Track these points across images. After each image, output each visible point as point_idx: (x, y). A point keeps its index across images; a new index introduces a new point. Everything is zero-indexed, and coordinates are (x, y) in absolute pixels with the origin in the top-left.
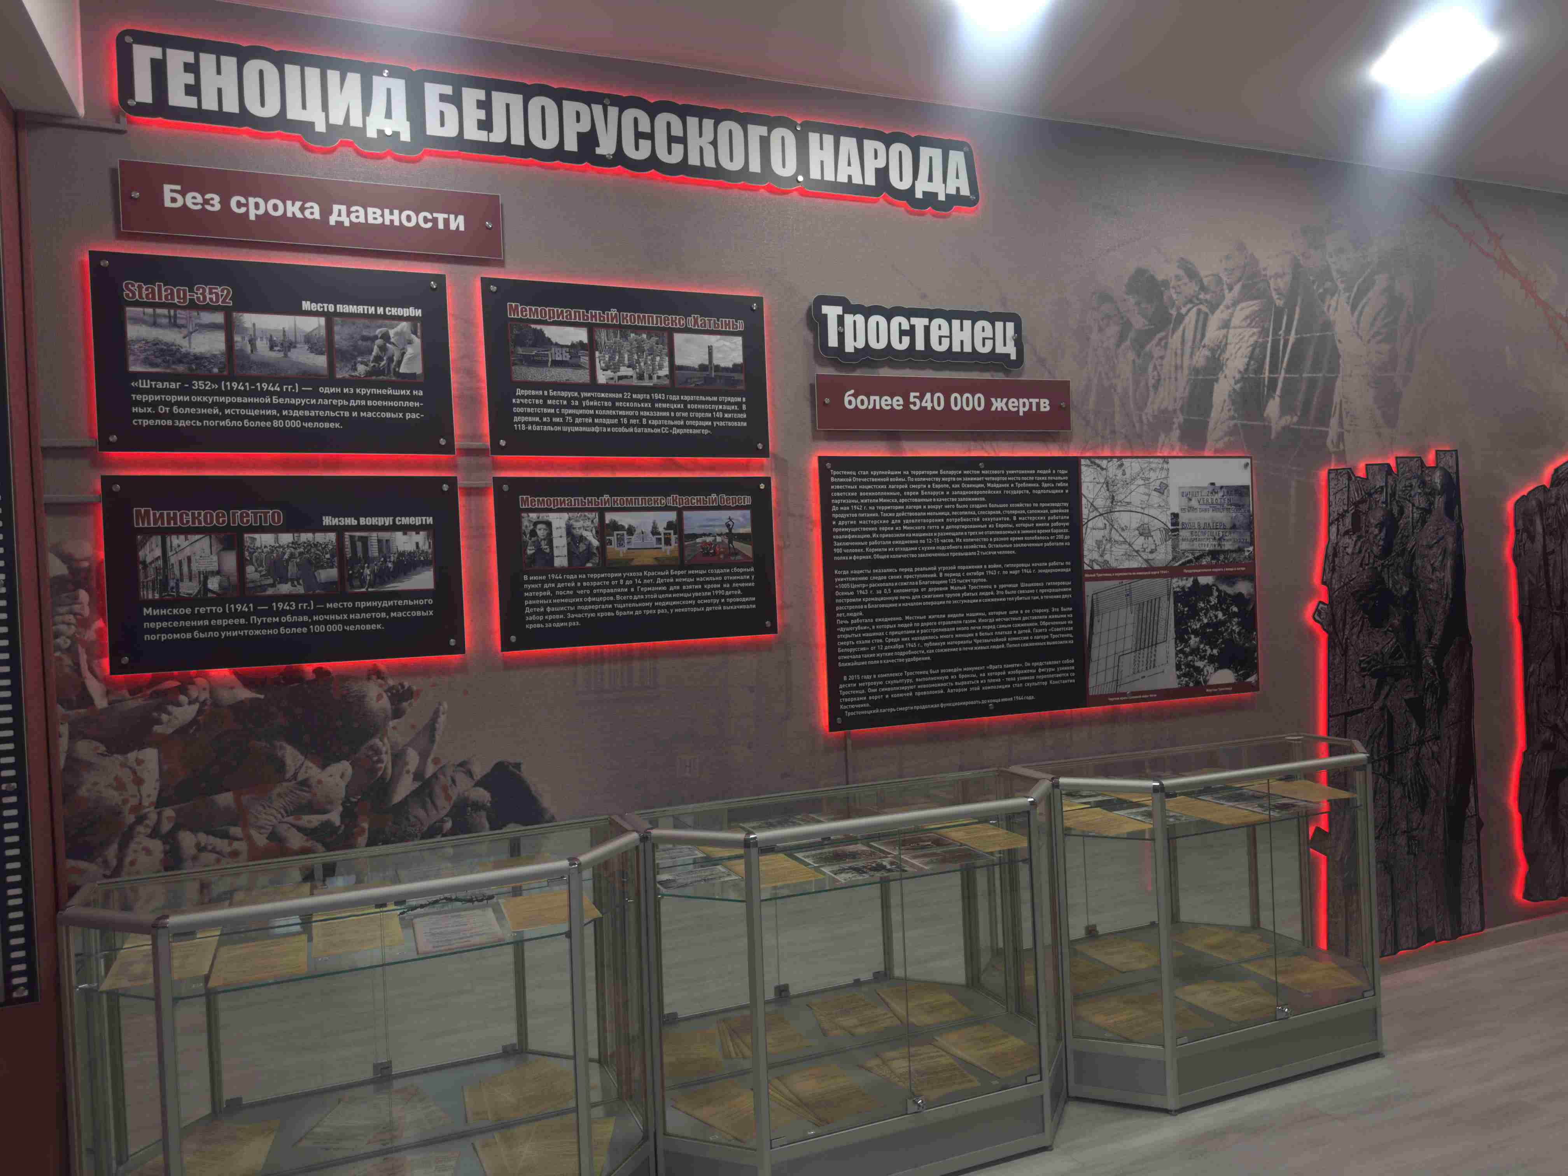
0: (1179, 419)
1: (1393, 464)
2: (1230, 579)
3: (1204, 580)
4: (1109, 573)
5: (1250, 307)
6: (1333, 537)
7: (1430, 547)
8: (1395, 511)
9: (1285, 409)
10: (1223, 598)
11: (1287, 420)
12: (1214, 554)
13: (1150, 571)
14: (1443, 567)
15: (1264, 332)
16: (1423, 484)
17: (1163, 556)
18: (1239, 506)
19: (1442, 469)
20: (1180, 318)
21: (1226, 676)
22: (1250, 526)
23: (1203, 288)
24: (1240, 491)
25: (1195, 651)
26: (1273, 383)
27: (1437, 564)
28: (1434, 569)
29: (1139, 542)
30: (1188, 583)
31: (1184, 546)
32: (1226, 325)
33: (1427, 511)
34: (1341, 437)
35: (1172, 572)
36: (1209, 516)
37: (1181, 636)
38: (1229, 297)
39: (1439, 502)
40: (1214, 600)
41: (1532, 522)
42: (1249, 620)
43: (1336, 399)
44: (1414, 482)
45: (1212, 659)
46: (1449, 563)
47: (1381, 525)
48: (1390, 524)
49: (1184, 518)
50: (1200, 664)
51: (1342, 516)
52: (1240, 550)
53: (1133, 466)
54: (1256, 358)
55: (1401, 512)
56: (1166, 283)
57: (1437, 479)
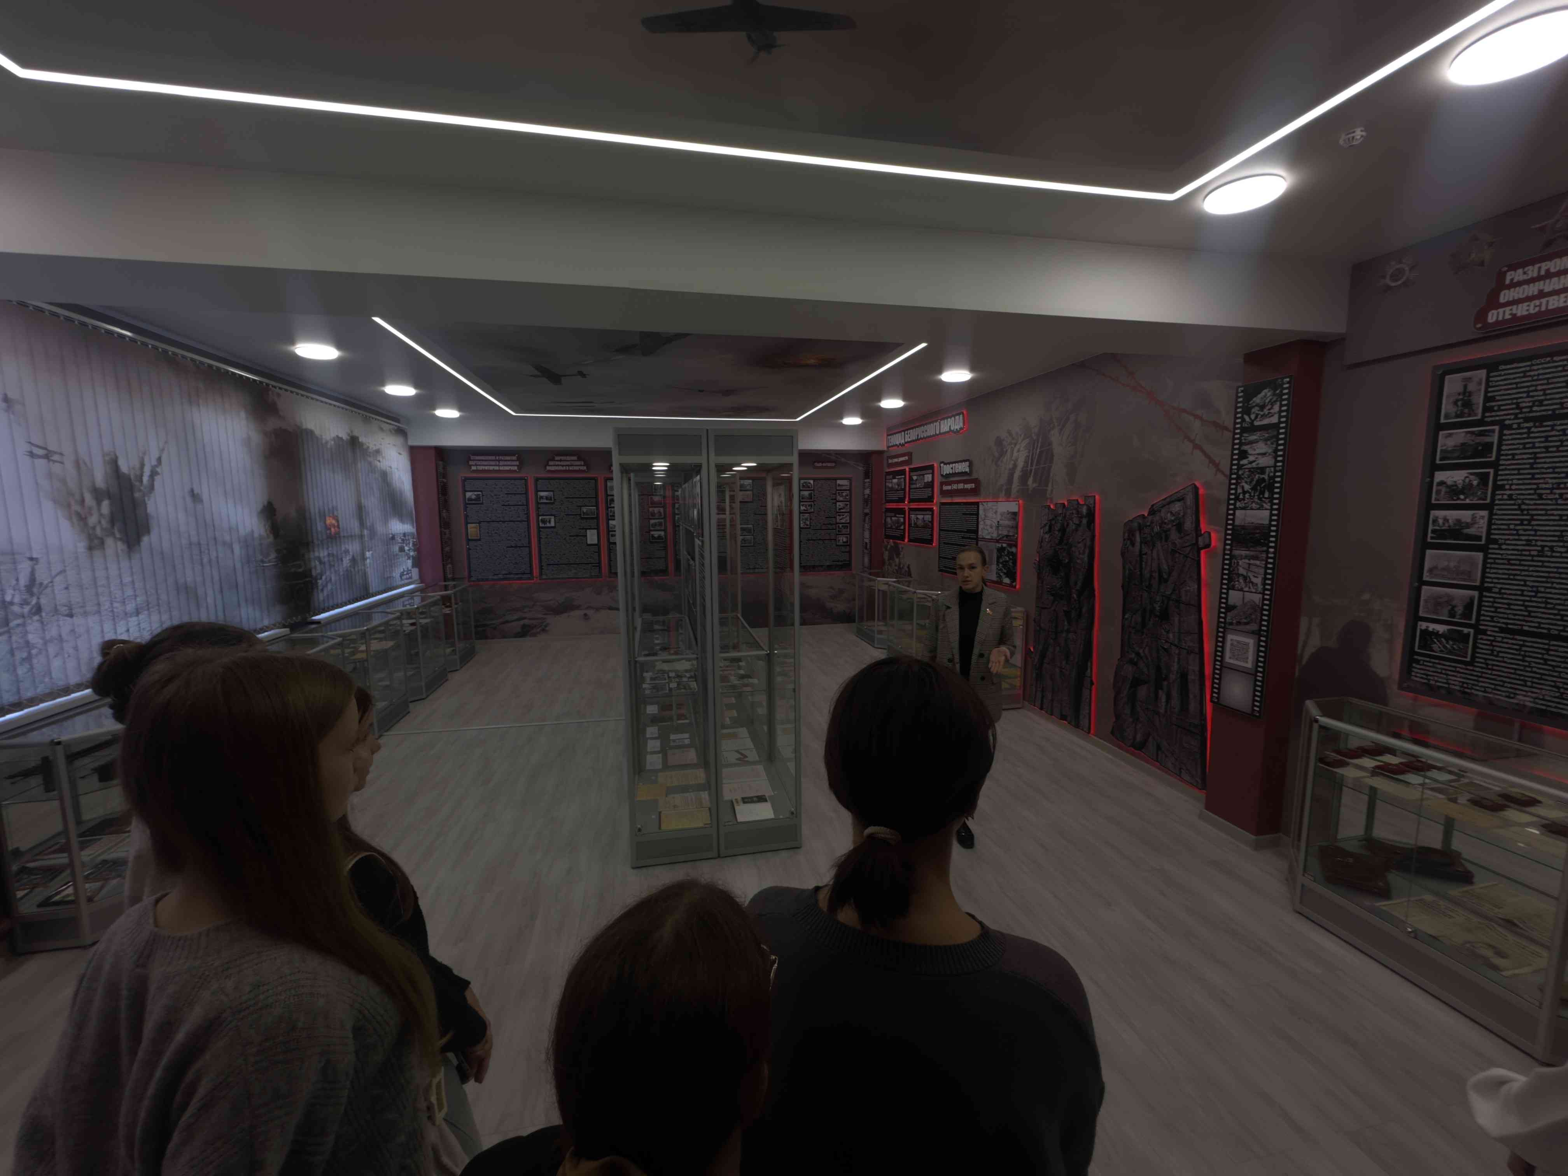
0: (1005, 487)
1: (1066, 503)
2: (1010, 546)
3: (1004, 545)
4: (984, 539)
5: (1027, 441)
6: (1042, 534)
7: (1079, 543)
8: (1066, 524)
9: (1034, 481)
10: (1009, 552)
11: (1035, 485)
12: (1007, 536)
13: (991, 540)
14: (1084, 553)
15: (1029, 452)
16: (1078, 513)
17: (995, 535)
18: (1014, 519)
19: (1087, 505)
20: (1007, 451)
21: (1007, 580)
22: (1016, 527)
23: (1013, 439)
24: (1015, 514)
25: (1001, 570)
26: (1031, 470)
27: (1081, 551)
28: (1080, 554)
29: (990, 530)
30: (1000, 546)
31: (1000, 532)
32: (1019, 451)
33: (1079, 525)
34: (1052, 491)
35: (997, 541)
36: (1007, 522)
37: (998, 562)
38: (1020, 440)
39: (1085, 521)
40: (1006, 553)
41: (1133, 535)
42: (1015, 563)
43: (1051, 475)
44: (1074, 512)
45: (1005, 574)
46: (1087, 551)
47: (1059, 531)
48: (1063, 530)
49: (1001, 522)
50: (1001, 574)
51: (1045, 525)
52: (1014, 536)
53: (990, 504)
54: (1026, 462)
55: (1068, 525)
56: (1004, 440)
57: (1084, 510)
